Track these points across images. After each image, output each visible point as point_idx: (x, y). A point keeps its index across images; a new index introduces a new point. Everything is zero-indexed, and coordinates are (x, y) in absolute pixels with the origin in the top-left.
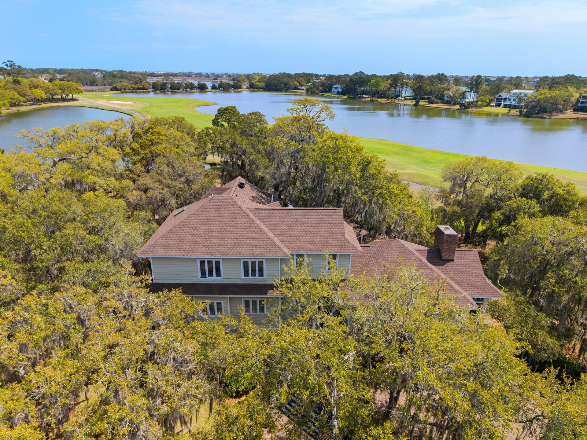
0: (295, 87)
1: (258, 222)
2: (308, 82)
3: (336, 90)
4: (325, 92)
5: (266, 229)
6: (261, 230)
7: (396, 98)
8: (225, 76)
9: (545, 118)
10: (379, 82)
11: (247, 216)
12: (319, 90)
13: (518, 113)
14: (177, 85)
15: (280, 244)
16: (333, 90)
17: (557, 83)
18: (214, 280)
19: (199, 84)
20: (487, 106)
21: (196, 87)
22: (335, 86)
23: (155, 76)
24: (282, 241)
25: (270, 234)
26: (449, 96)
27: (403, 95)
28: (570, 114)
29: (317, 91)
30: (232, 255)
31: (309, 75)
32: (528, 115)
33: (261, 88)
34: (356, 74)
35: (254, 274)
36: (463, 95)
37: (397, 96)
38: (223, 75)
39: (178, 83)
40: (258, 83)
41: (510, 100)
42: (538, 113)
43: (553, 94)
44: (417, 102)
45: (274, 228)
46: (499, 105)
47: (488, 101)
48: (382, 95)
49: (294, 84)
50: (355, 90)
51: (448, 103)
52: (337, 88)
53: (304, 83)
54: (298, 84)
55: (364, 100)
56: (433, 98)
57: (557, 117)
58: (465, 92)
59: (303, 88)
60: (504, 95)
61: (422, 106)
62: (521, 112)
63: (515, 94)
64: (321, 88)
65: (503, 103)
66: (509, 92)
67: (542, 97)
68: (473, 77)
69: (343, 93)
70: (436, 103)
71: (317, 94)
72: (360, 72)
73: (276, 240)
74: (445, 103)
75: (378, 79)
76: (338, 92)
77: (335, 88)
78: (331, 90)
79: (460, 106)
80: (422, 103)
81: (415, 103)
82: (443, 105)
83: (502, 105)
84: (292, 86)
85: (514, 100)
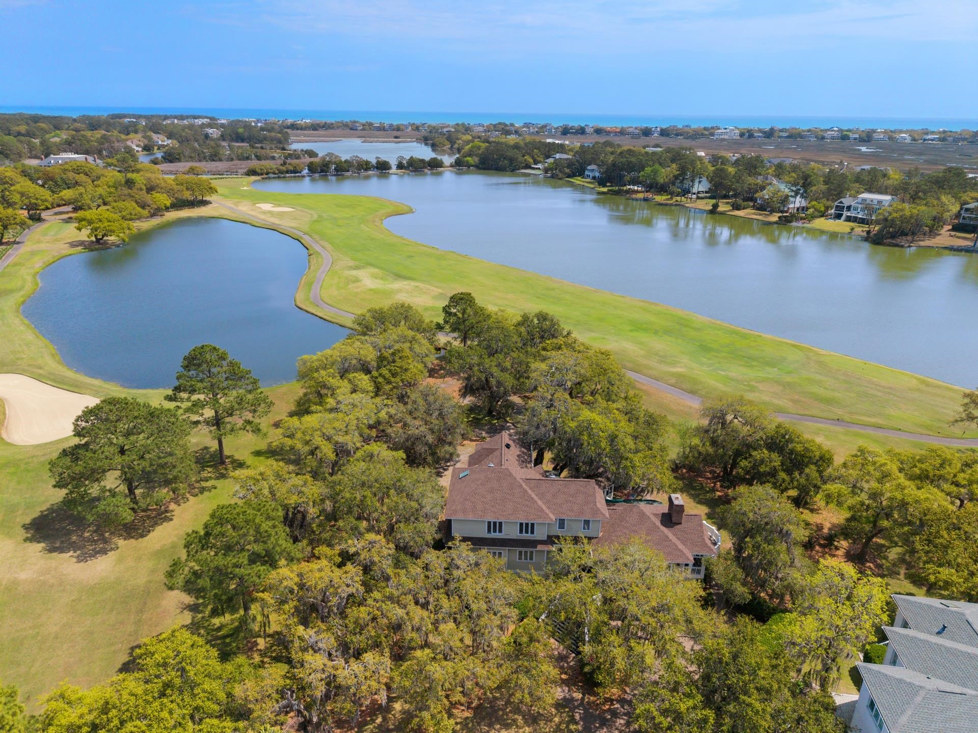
0: (526, 165)
1: (530, 491)
2: (548, 157)
3: (591, 175)
4: (572, 175)
5: (536, 498)
6: (533, 498)
7: (684, 195)
8: (410, 128)
9: (902, 246)
10: (658, 171)
11: (521, 486)
12: (565, 174)
13: (865, 233)
14: (345, 165)
15: (547, 511)
16: (587, 173)
18: (497, 535)
19: (378, 162)
20: (822, 216)
21: (373, 166)
22: (589, 168)
23: (298, 129)
24: (549, 508)
25: (540, 503)
26: (764, 200)
27: (695, 190)
29: (560, 175)
30: (512, 519)
32: (876, 240)
33: (472, 166)
35: (527, 532)
36: (785, 200)
37: (686, 192)
38: (406, 127)
39: (346, 161)
40: (469, 159)
41: (856, 209)
42: (891, 238)
43: (915, 211)
44: (715, 208)
45: (542, 496)
46: (839, 217)
47: (823, 209)
48: (662, 189)
49: (525, 160)
50: (621, 177)
51: (761, 208)
52: (593, 170)
53: (541, 159)
54: (531, 160)
56: (739, 202)
57: (922, 243)
59: (539, 166)
60: (847, 201)
61: (723, 213)
63: (864, 200)
64: (567, 170)
65: (846, 213)
66: (855, 196)
67: (898, 214)
69: (602, 182)
70: (744, 209)
71: (560, 179)
73: (544, 507)
75: (656, 165)
76: (594, 178)
77: (589, 170)
78: (584, 174)
79: (780, 217)
80: (722, 208)
81: (711, 208)
82: (754, 214)
83: (843, 217)
84: (522, 163)
85: (862, 209)
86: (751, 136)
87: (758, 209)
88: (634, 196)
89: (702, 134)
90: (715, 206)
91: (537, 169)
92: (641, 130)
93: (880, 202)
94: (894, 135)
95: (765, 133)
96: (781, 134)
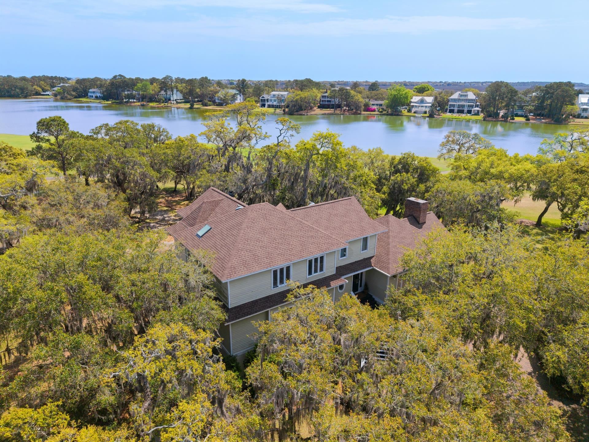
0: (37, 92)
1: (304, 221)
2: (53, 87)
3: (94, 95)
4: (80, 96)
7: (168, 102)
9: (304, 115)
10: (146, 85)
12: (73, 95)
13: (282, 112)
16: (90, 94)
17: (305, 86)
22: (91, 90)
26: (220, 99)
27: (174, 99)
28: (317, 111)
29: (69, 97)
31: (52, 78)
32: (291, 113)
34: (115, 77)
36: (233, 97)
37: (168, 100)
41: (271, 100)
42: (297, 111)
43: (306, 95)
44: (192, 105)
46: (263, 105)
48: (151, 99)
49: (35, 89)
50: (118, 94)
51: (220, 104)
52: (94, 92)
53: (48, 88)
54: (40, 89)
55: (133, 104)
56: (206, 101)
58: (235, 94)
59: (48, 93)
60: (266, 97)
61: (197, 108)
62: (284, 111)
63: (274, 95)
64: (74, 93)
65: (267, 104)
66: (268, 93)
67: (298, 97)
68: (239, 80)
69: (105, 98)
70: (210, 105)
71: (70, 99)
72: (120, 75)
74: (217, 105)
75: (144, 82)
76: (97, 97)
77: (91, 92)
78: (87, 95)
80: (197, 106)
81: (189, 106)
82: (217, 107)
83: (266, 106)
84: (32, 91)
85: (275, 101)
91: (46, 95)
93: (282, 95)
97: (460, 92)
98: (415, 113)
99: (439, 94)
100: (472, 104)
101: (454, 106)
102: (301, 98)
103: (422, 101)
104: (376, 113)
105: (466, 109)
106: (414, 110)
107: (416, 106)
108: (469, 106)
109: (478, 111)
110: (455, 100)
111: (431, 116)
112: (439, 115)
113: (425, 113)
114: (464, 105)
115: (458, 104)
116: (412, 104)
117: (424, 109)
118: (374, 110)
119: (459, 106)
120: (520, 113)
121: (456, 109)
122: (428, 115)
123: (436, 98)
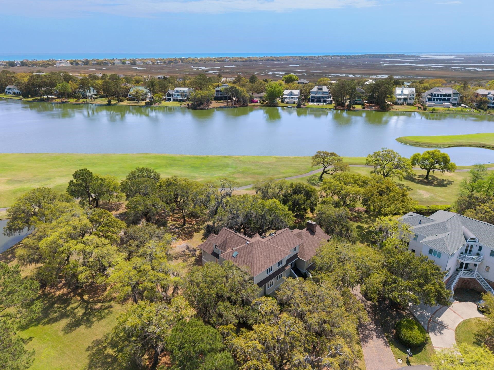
7: (85, 98)
10: (66, 85)
13: (187, 106)
16: (6, 90)
20: (163, 100)
22: (8, 87)
26: (132, 95)
28: (215, 104)
32: (194, 108)
41: (175, 95)
42: (199, 106)
46: (169, 100)
48: (66, 95)
50: (36, 91)
51: (132, 100)
52: (11, 89)
56: (121, 98)
61: (114, 104)
63: (177, 91)
65: (172, 98)
66: (172, 90)
67: (199, 96)
69: (23, 95)
70: (124, 101)
76: (14, 93)
78: (4, 91)
79: (146, 103)
80: (113, 102)
81: (107, 102)
82: (131, 103)
83: (172, 100)
85: (178, 95)
86: (77, 64)
87: (130, 100)
88: (54, 101)
89: (48, 64)
90: (109, 101)
92: (7, 63)
93: (184, 91)
94: (145, 61)
95: (83, 62)
96: (93, 62)
97: (317, 86)
98: (287, 103)
99: (303, 87)
100: (326, 95)
101: (314, 97)
102: (201, 96)
103: (291, 94)
104: (259, 104)
105: (322, 99)
106: (286, 101)
107: (287, 98)
108: (325, 97)
109: (331, 101)
110: (314, 93)
111: (299, 106)
112: (305, 105)
113: (294, 103)
114: (321, 97)
115: (317, 95)
116: (284, 96)
117: (293, 100)
118: (257, 102)
119: (318, 97)
120: (358, 101)
121: (316, 99)
122: (296, 105)
123: (301, 91)
